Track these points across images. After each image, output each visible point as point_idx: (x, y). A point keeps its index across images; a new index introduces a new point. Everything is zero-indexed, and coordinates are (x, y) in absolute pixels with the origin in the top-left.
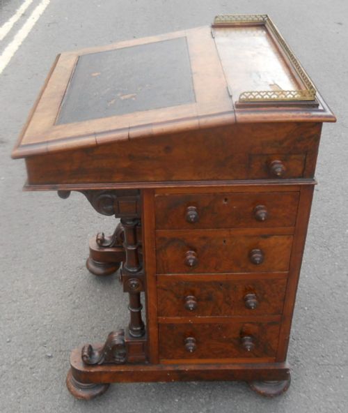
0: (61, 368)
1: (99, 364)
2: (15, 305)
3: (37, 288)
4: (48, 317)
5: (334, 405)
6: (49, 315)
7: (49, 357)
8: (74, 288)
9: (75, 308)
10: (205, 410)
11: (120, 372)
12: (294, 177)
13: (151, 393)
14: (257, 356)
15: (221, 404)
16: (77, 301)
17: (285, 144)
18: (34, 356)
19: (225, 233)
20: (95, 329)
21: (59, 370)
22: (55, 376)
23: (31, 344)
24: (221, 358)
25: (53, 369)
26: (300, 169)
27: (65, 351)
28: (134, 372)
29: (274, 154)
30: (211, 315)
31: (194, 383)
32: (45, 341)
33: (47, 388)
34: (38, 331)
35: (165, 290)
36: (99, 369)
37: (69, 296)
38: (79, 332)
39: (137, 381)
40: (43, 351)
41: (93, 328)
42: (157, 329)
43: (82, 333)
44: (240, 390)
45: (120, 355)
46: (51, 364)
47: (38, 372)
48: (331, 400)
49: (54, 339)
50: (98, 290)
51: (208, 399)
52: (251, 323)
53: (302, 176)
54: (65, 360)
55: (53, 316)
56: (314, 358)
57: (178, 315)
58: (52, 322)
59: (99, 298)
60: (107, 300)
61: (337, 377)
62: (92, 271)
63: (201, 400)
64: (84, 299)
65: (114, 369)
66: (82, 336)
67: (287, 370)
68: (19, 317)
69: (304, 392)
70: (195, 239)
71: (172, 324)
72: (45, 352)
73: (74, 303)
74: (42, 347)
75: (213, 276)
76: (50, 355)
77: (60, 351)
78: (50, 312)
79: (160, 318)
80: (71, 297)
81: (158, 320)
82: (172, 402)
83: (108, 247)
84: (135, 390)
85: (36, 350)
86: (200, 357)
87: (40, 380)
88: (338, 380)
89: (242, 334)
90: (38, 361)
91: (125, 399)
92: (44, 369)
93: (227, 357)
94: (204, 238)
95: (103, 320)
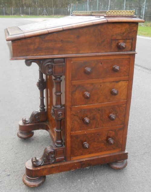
0: (17, 179)
1: (41, 165)
4: (3, 160)
5: (147, 168)
7: (9, 175)
8: (13, 146)
9: (16, 154)
10: (94, 181)
11: (53, 167)
12: (128, 51)
13: (66, 180)
14: (114, 149)
15: (100, 178)
16: (16, 151)
17: (125, 35)
19: (101, 81)
21: (16, 180)
22: (14, 183)
24: (98, 152)
25: (12, 180)
26: (130, 47)
27: (16, 171)
28: (59, 166)
29: (120, 39)
30: (95, 128)
31: (87, 168)
32: (4, 169)
33: (11, 188)
35: (74, 115)
36: (42, 167)
37: (11, 150)
38: (21, 163)
39: (61, 171)
40: (5, 173)
42: (70, 139)
44: (106, 171)
45: (52, 158)
46: (10, 178)
47: (4, 183)
48: (145, 167)
49: (9, 167)
50: (25, 145)
51: (93, 177)
52: (111, 130)
53: (131, 50)
54: (18, 175)
55: (6, 159)
56: (131, 154)
57: (80, 130)
58: (5, 161)
59: (27, 148)
60: (31, 148)
61: (143, 159)
62: (20, 137)
63: (90, 178)
64: (19, 149)
65: (49, 166)
66: (23, 164)
67: (127, 153)
69: (133, 167)
70: (88, 85)
71: (77, 135)
72: (6, 174)
73: (15, 152)
74: (3, 172)
75: (96, 105)
76: (9, 174)
77: (14, 172)
78: (4, 157)
79: (72, 132)
80: (12, 150)
81: (71, 133)
82: (77, 182)
83: (28, 123)
84: (58, 180)
86: (90, 153)
87: (7, 186)
88: (144, 160)
89: (108, 137)
90: (3, 178)
91: (54, 185)
92: (8, 181)
93: (101, 151)
94: (92, 84)
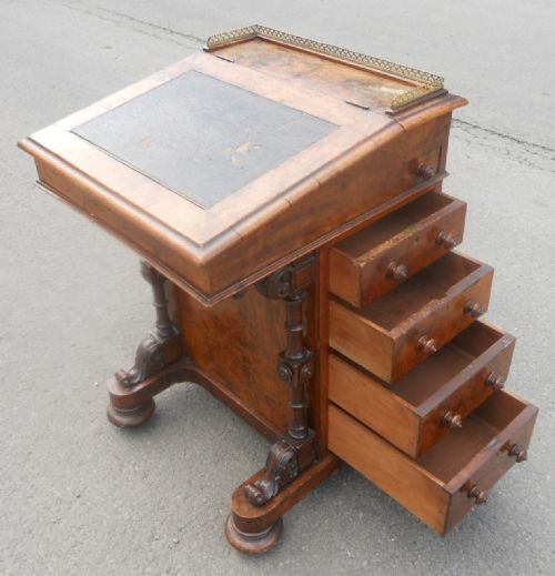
0: (201, 545)
1: (274, 495)
2: (62, 525)
3: (68, 489)
4: (123, 509)
6: (121, 506)
8: (116, 457)
9: (144, 478)
16: (137, 468)
18: (155, 558)
20: (193, 482)
21: (202, 549)
22: (205, 557)
23: (136, 550)
25: (194, 554)
27: (186, 526)
32: (149, 534)
34: (129, 531)
37: (121, 470)
38: (178, 497)
40: (160, 545)
41: (190, 482)
43: (183, 495)
45: (292, 469)
46: (185, 550)
47: (180, 570)
49: (158, 524)
50: (149, 443)
54: (197, 534)
55: (129, 503)
59: (160, 450)
60: (171, 446)
64: (142, 462)
66: (186, 498)
68: (85, 534)
72: (164, 545)
73: (136, 473)
74: (153, 543)
77: (180, 530)
78: (119, 502)
80: (125, 470)
83: (139, 382)
85: (151, 551)
90: (167, 559)
91: (300, 520)
92: (185, 561)
95: (191, 467)
